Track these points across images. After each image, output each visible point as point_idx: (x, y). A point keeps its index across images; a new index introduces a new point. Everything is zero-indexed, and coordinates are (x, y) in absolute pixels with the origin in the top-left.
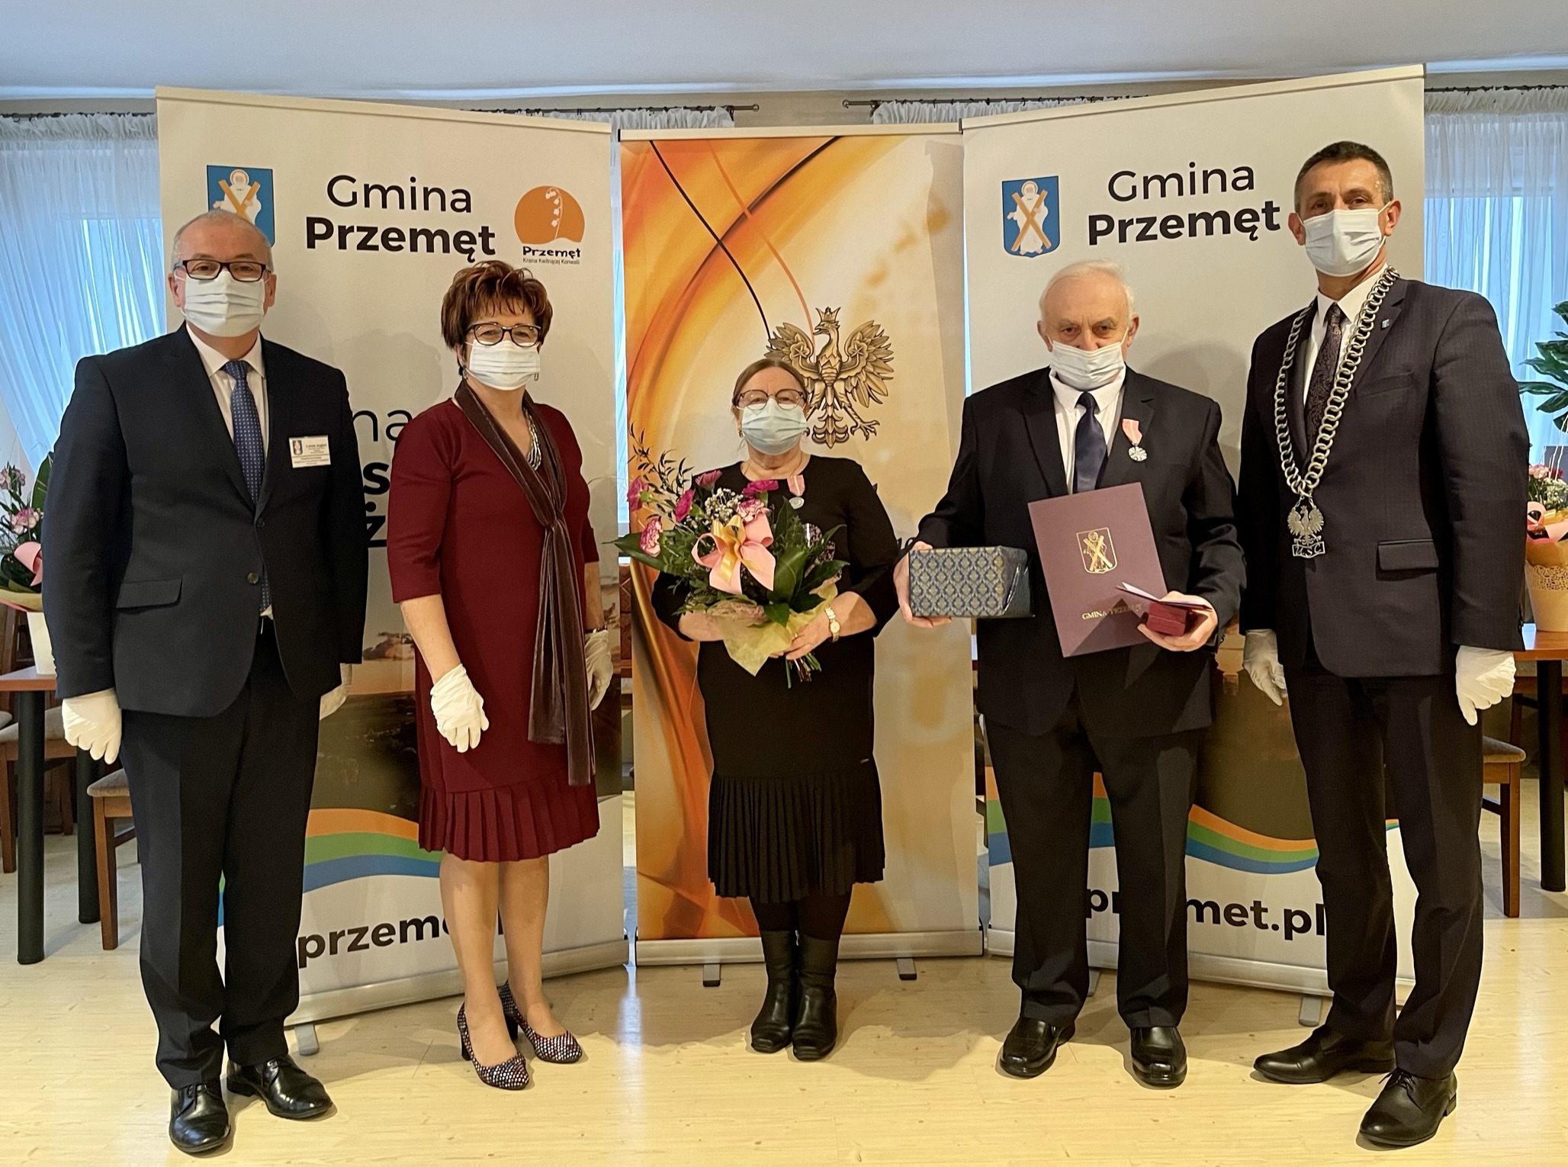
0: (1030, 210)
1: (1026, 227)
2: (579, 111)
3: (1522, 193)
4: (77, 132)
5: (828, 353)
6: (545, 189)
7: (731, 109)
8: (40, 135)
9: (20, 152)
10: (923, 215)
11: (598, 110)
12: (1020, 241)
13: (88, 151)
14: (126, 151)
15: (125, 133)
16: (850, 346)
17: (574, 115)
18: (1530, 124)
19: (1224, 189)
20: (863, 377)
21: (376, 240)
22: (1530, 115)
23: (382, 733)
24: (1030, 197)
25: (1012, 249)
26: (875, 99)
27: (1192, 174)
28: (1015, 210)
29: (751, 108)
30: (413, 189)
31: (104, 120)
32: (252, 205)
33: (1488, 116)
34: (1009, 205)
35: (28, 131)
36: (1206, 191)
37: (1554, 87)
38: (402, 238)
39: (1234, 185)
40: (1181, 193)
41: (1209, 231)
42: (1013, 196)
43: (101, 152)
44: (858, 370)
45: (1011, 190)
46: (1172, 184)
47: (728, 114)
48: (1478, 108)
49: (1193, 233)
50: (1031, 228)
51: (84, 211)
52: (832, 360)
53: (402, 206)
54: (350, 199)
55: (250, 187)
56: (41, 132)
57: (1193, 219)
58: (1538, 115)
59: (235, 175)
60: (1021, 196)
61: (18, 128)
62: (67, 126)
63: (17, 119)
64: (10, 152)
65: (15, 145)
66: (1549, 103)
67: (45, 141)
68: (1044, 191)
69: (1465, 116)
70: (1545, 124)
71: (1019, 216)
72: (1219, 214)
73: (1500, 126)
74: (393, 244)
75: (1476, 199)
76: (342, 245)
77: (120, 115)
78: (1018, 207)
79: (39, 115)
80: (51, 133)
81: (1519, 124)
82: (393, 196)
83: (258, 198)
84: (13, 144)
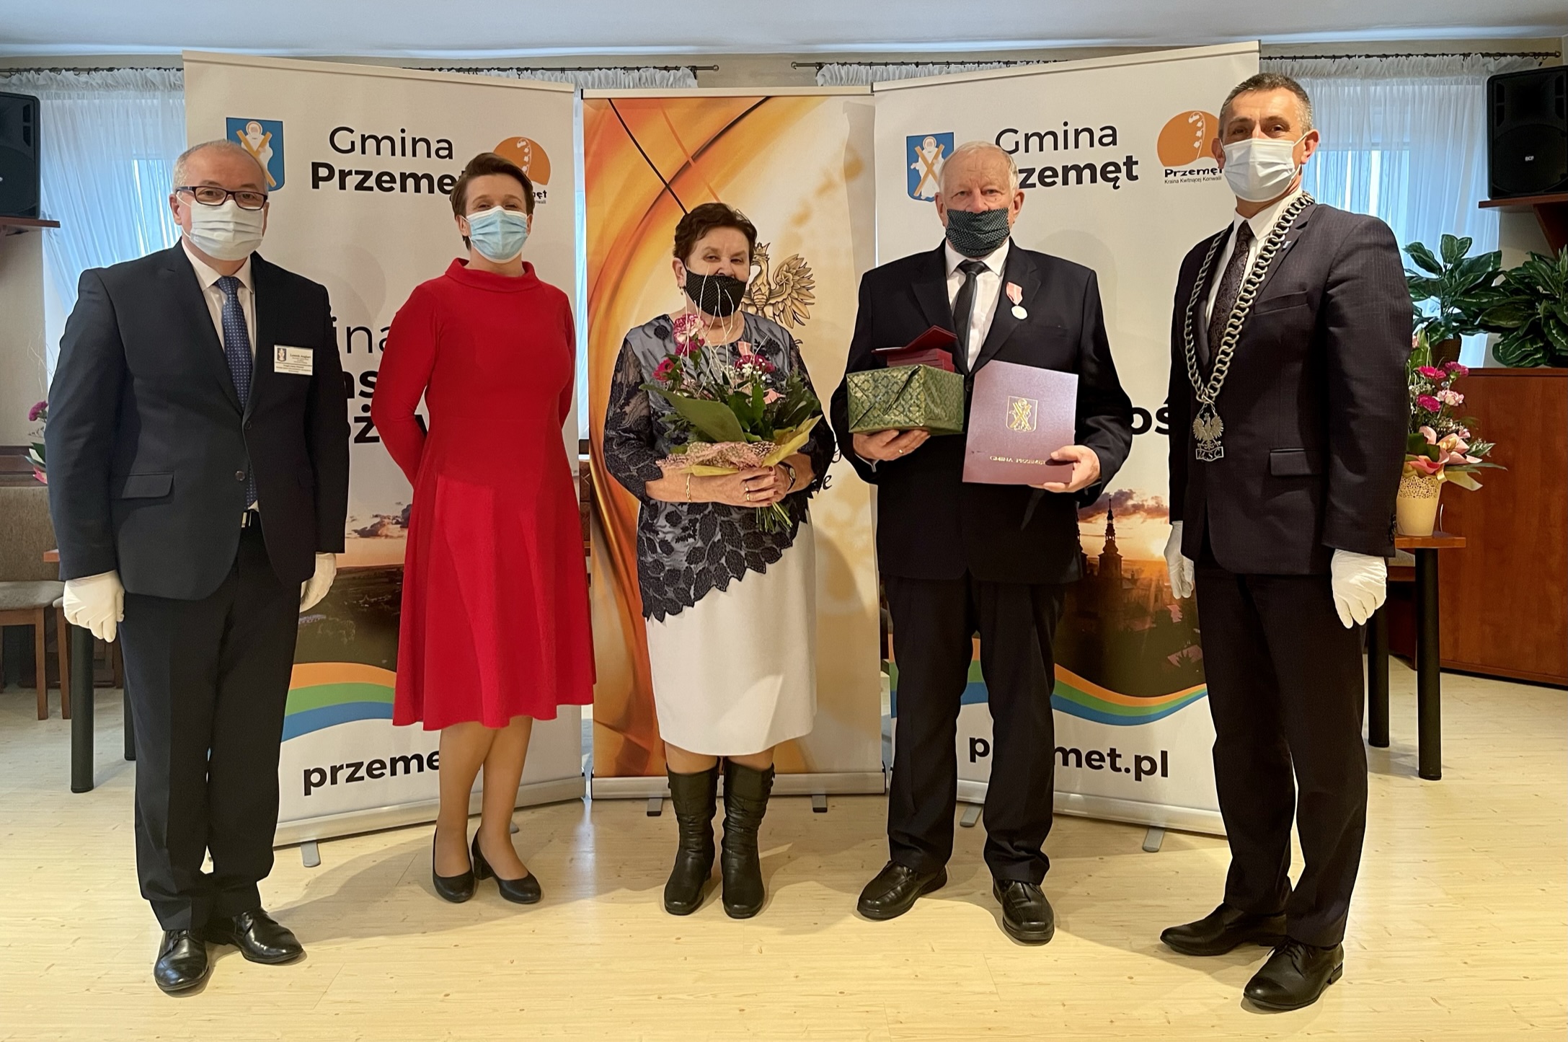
0: (930, 162)
1: (926, 176)
2: (563, 70)
3: (1380, 147)
4: (129, 84)
5: (759, 282)
6: (517, 140)
7: (694, 69)
8: (97, 87)
9: (80, 101)
10: (841, 164)
11: (580, 69)
12: (921, 187)
13: (138, 101)
14: (171, 101)
15: (171, 85)
16: (778, 276)
17: (558, 73)
18: (1388, 88)
19: (1092, 145)
20: (788, 302)
21: (371, 182)
22: (1388, 80)
23: (376, 599)
24: (930, 150)
25: (915, 195)
26: (818, 62)
27: (1066, 132)
28: (918, 161)
29: (711, 68)
30: (403, 139)
31: (152, 74)
32: (264, 151)
33: (1352, 80)
34: (912, 157)
35: (87, 83)
36: (1077, 146)
37: (1410, 55)
38: (393, 180)
39: (1101, 142)
40: (1056, 148)
41: (1079, 181)
42: (916, 149)
43: (149, 101)
44: (785, 296)
45: (914, 143)
46: (1049, 140)
47: (692, 74)
48: (1342, 73)
49: (1065, 182)
50: (930, 176)
51: (134, 152)
52: (762, 287)
53: (393, 154)
54: (350, 147)
55: (263, 137)
56: (98, 83)
57: (1066, 170)
58: (1394, 80)
59: (250, 126)
60: (923, 149)
61: (78, 80)
62: (120, 79)
63: (77, 73)
64: (71, 101)
65: (76, 95)
66: (1405, 70)
67: (102, 92)
68: (941, 145)
69: (1331, 81)
70: (1401, 87)
71: (920, 166)
72: (1088, 166)
73: (1361, 91)
74: (385, 185)
75: (1340, 153)
76: (342, 186)
77: (165, 70)
78: (920, 159)
79: (96, 70)
80: (107, 85)
81: (1378, 88)
82: (386, 145)
83: (270, 146)
84: (74, 94)
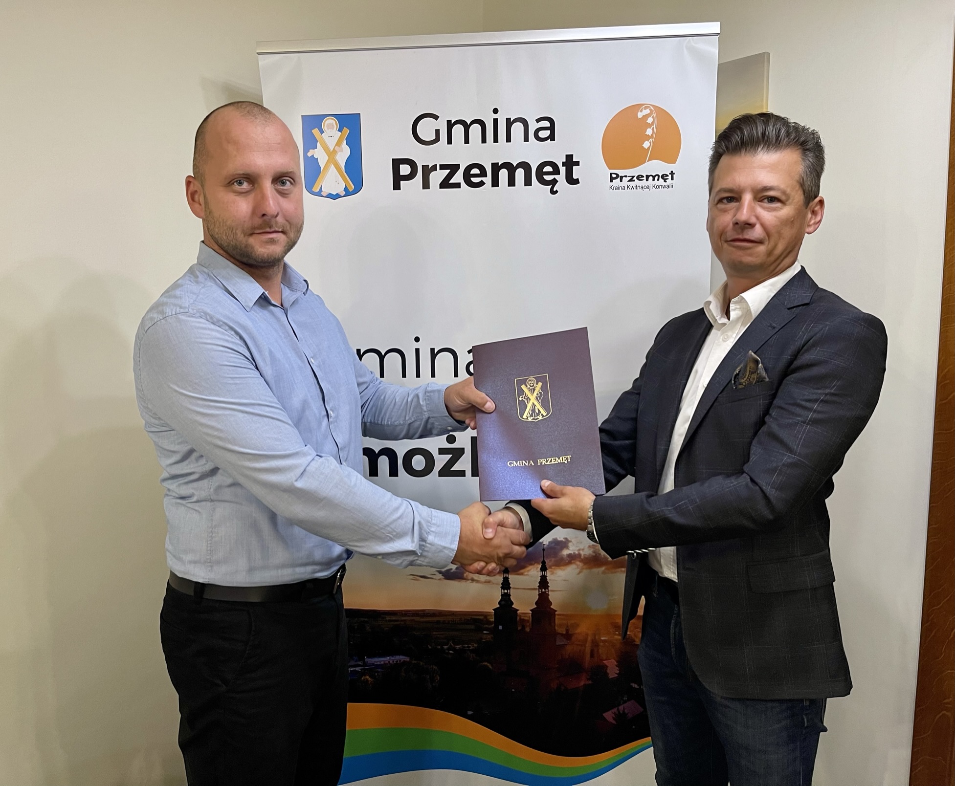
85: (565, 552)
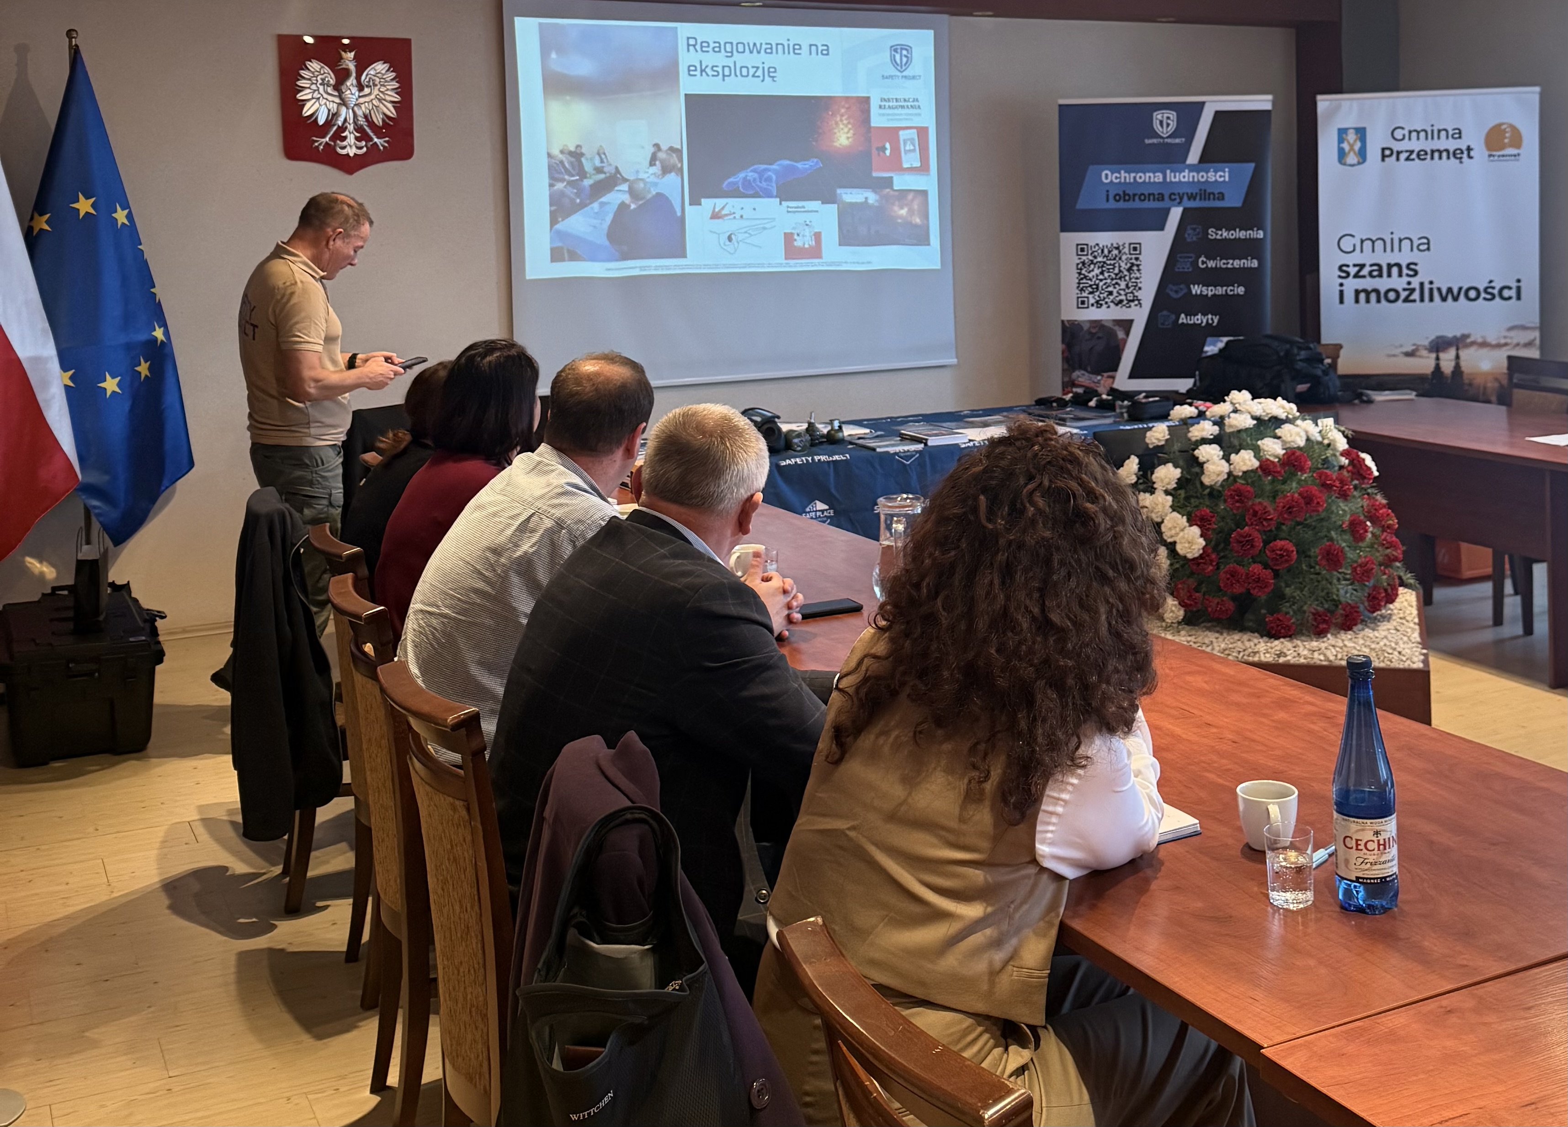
85: (1469, 340)
